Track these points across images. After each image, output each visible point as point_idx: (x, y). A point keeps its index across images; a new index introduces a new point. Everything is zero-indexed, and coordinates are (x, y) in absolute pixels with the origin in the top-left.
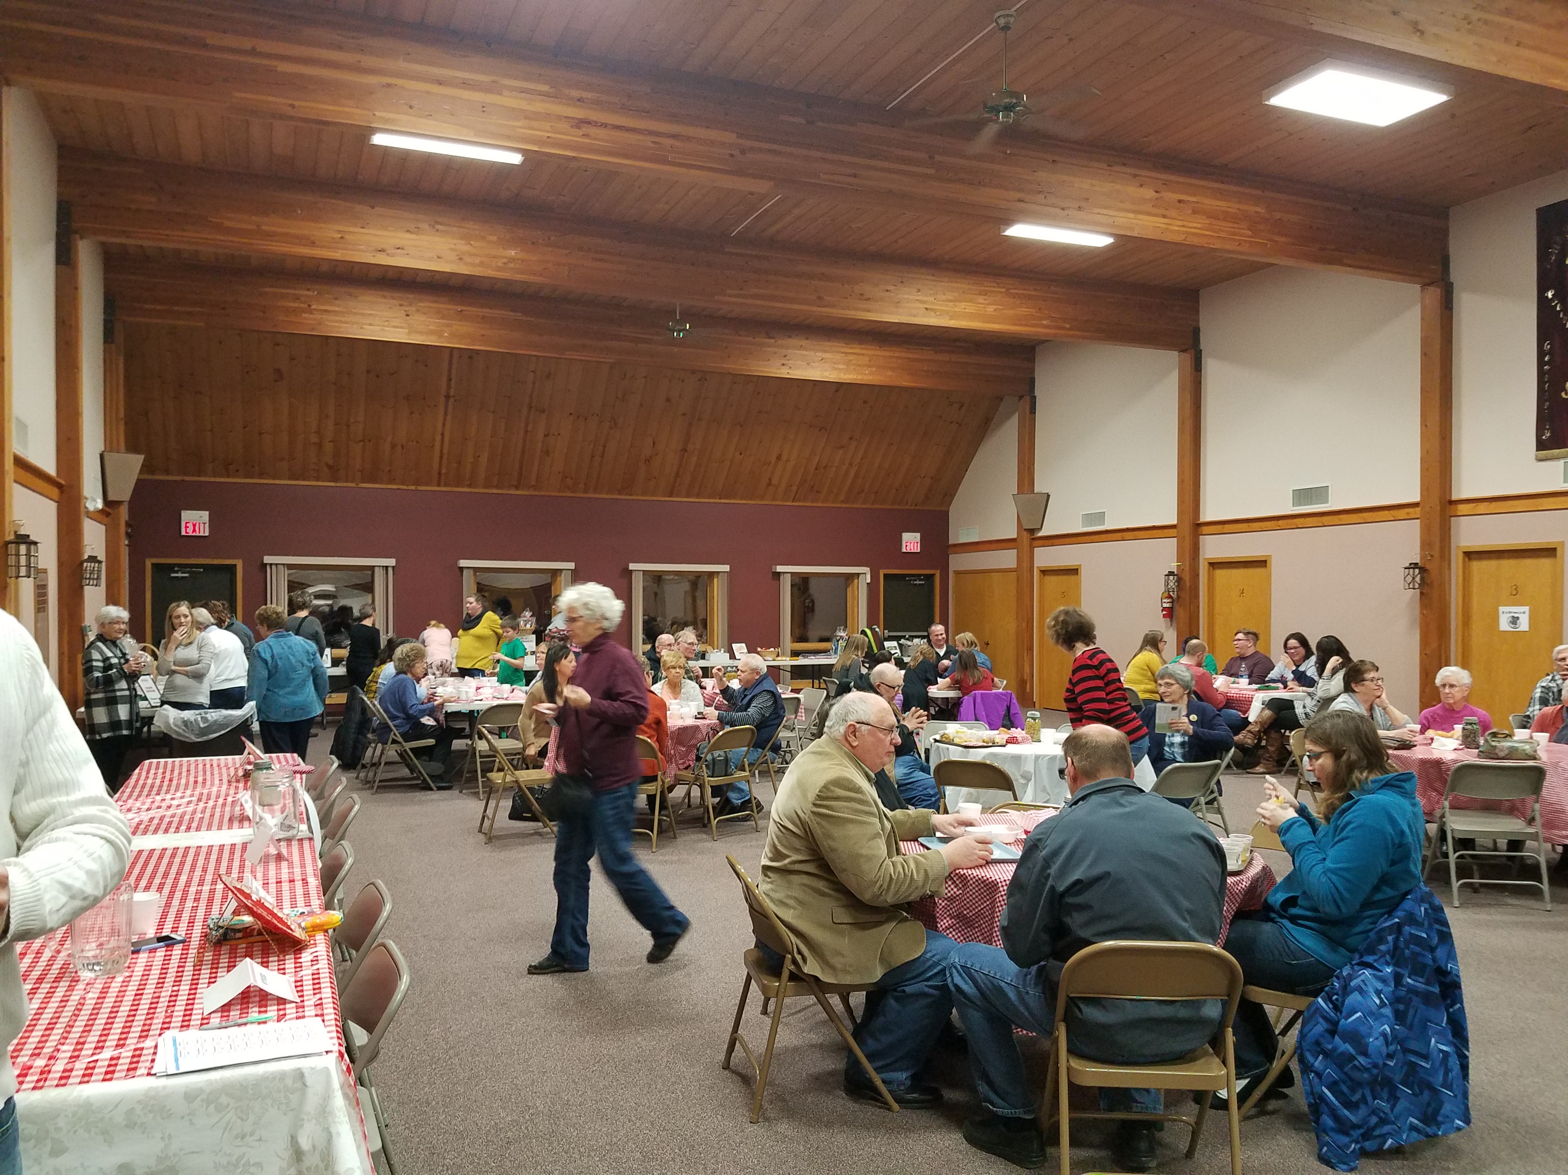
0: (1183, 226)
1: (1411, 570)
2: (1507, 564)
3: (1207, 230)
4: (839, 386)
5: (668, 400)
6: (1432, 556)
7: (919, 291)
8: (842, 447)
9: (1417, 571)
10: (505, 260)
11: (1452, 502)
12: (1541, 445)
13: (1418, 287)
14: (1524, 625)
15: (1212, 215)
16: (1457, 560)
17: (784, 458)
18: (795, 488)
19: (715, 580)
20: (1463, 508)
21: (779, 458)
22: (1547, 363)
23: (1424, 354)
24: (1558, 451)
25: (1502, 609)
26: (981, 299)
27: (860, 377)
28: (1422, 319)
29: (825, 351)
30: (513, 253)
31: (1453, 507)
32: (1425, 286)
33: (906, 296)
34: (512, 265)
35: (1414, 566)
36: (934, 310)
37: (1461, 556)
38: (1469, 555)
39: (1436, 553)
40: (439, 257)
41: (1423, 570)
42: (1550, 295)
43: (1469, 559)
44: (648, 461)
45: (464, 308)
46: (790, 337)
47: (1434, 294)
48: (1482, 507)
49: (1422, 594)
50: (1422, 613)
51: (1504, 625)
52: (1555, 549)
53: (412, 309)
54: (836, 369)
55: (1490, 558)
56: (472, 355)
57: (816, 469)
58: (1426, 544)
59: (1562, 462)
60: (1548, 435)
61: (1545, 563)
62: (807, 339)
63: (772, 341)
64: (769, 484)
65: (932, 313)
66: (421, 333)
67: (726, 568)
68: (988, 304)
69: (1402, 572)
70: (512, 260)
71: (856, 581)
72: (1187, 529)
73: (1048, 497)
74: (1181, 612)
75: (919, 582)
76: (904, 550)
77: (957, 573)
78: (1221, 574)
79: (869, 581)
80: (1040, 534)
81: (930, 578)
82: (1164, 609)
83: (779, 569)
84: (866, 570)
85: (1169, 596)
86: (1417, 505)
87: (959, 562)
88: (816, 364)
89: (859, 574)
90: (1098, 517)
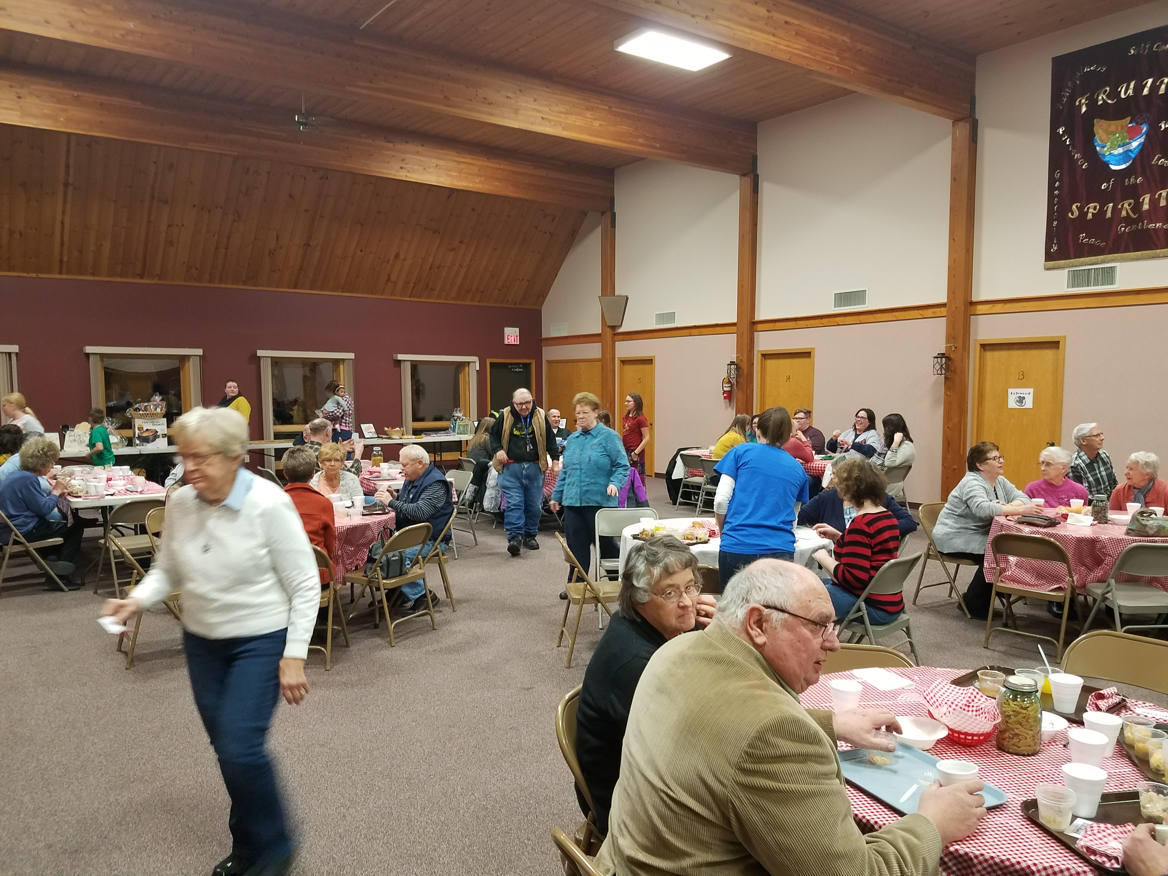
0: (789, 46)
1: (939, 359)
2: (1016, 354)
3: (806, 52)
4: (452, 192)
5: (291, 196)
6: (956, 347)
7: (535, 100)
8: (453, 249)
9: (944, 359)
10: (122, 32)
11: (972, 303)
12: (1049, 256)
13: (950, 122)
14: (1029, 403)
15: (810, 39)
16: (974, 351)
17: (402, 257)
18: (412, 285)
19: (341, 366)
20: (981, 309)
21: (397, 256)
22: (1057, 189)
23: (954, 179)
24: (1063, 261)
25: (1010, 390)
26: (588, 114)
27: (471, 185)
28: (953, 149)
29: (439, 159)
30: (131, 25)
31: (973, 307)
32: (956, 121)
33: (524, 105)
34: (130, 38)
35: (941, 356)
36: (550, 121)
37: (978, 347)
38: (985, 347)
39: (960, 345)
40: (47, 22)
41: (948, 359)
42: (1061, 131)
43: (984, 350)
44: (272, 253)
45: (80, 93)
47: (964, 128)
48: (998, 308)
49: (946, 378)
50: (946, 394)
51: (1012, 403)
52: (1059, 342)
53: (23, 92)
54: (450, 176)
55: (1001, 349)
56: (91, 142)
57: (430, 269)
58: (950, 338)
59: (1066, 270)
60: (1056, 248)
61: (1048, 354)
63: (391, 145)
64: (388, 280)
65: (548, 123)
66: (34, 116)
67: (351, 356)
68: (594, 119)
69: (931, 361)
70: (131, 32)
71: (467, 368)
72: (745, 327)
73: (627, 298)
74: (738, 395)
75: (517, 370)
76: (506, 342)
77: (549, 362)
78: (771, 363)
79: (478, 368)
80: (621, 330)
81: (527, 366)
82: (724, 392)
83: (400, 357)
84: (475, 359)
85: (729, 382)
86: (943, 305)
87: (549, 353)
88: (432, 170)
89: (469, 363)
90: (671, 316)
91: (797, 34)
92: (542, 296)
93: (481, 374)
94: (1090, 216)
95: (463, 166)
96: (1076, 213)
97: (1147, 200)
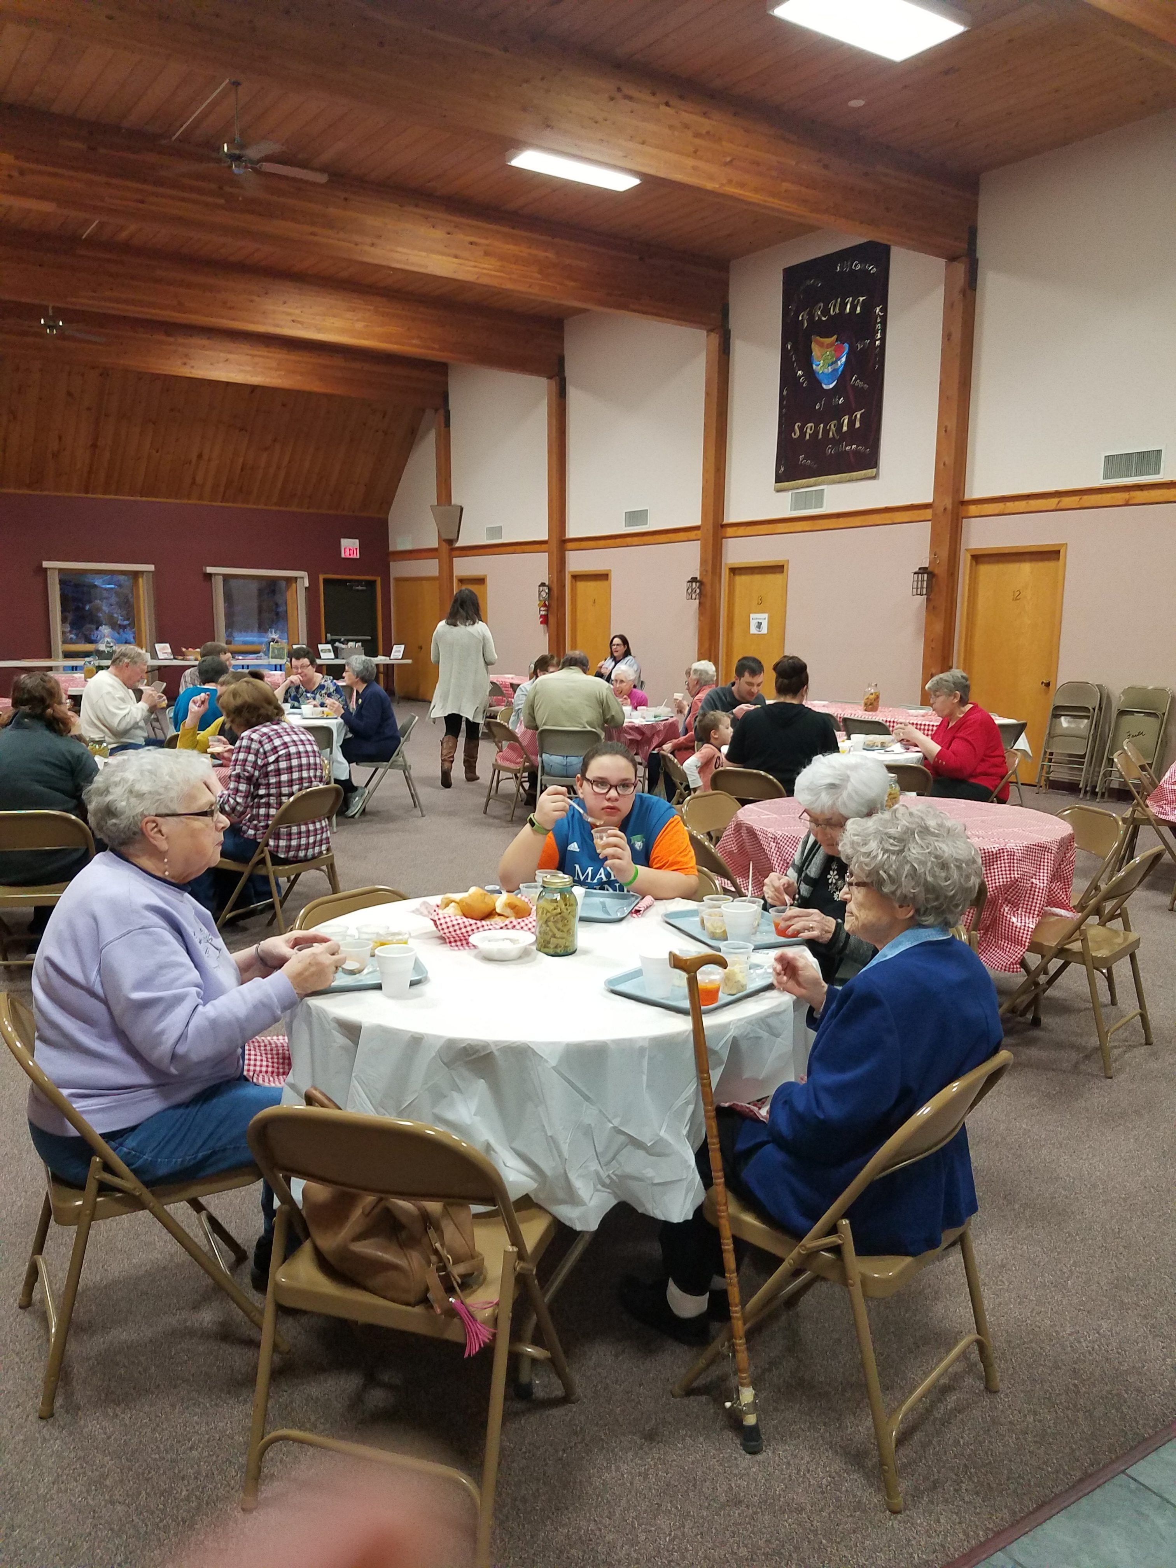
0: (475, 267)
1: (693, 583)
2: (757, 578)
3: (497, 271)
4: (254, 388)
5: (69, 394)
6: (708, 571)
8: (267, 448)
9: (697, 584)
11: (724, 526)
12: (778, 478)
13: (703, 333)
14: (764, 630)
15: (501, 258)
16: (725, 575)
17: (206, 456)
18: (222, 489)
19: (140, 580)
20: (730, 531)
21: (200, 457)
22: (785, 406)
23: (707, 394)
24: (787, 483)
25: (752, 616)
26: (349, 315)
27: (268, 380)
28: (707, 362)
29: (230, 353)
31: (725, 529)
32: (710, 331)
35: (694, 580)
37: (728, 571)
38: (734, 571)
39: (709, 568)
41: (702, 584)
42: (789, 346)
43: (733, 574)
44: (55, 455)
46: (191, 336)
47: (717, 339)
48: (743, 530)
49: (700, 603)
50: (700, 620)
51: (753, 630)
52: (783, 566)
54: (242, 371)
55: (746, 574)
57: (242, 470)
58: (703, 562)
59: (790, 493)
60: (783, 469)
61: (777, 578)
62: (209, 338)
63: (172, 339)
64: (193, 483)
67: (151, 568)
68: (358, 320)
69: (686, 585)
71: (294, 585)
72: (554, 545)
73: (462, 509)
74: (552, 620)
75: (360, 588)
76: (343, 556)
77: (398, 580)
78: (581, 585)
79: (307, 585)
80: (458, 544)
81: (371, 584)
82: (541, 616)
83: (210, 570)
84: (304, 574)
85: (545, 605)
86: (696, 528)
87: (399, 569)
88: (221, 365)
89: (296, 578)
90: (498, 531)
91: (487, 254)
92: (386, 503)
93: (311, 592)
94: (808, 437)
95: (256, 360)
96: (798, 433)
97: (846, 421)
